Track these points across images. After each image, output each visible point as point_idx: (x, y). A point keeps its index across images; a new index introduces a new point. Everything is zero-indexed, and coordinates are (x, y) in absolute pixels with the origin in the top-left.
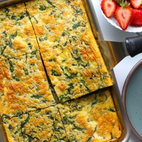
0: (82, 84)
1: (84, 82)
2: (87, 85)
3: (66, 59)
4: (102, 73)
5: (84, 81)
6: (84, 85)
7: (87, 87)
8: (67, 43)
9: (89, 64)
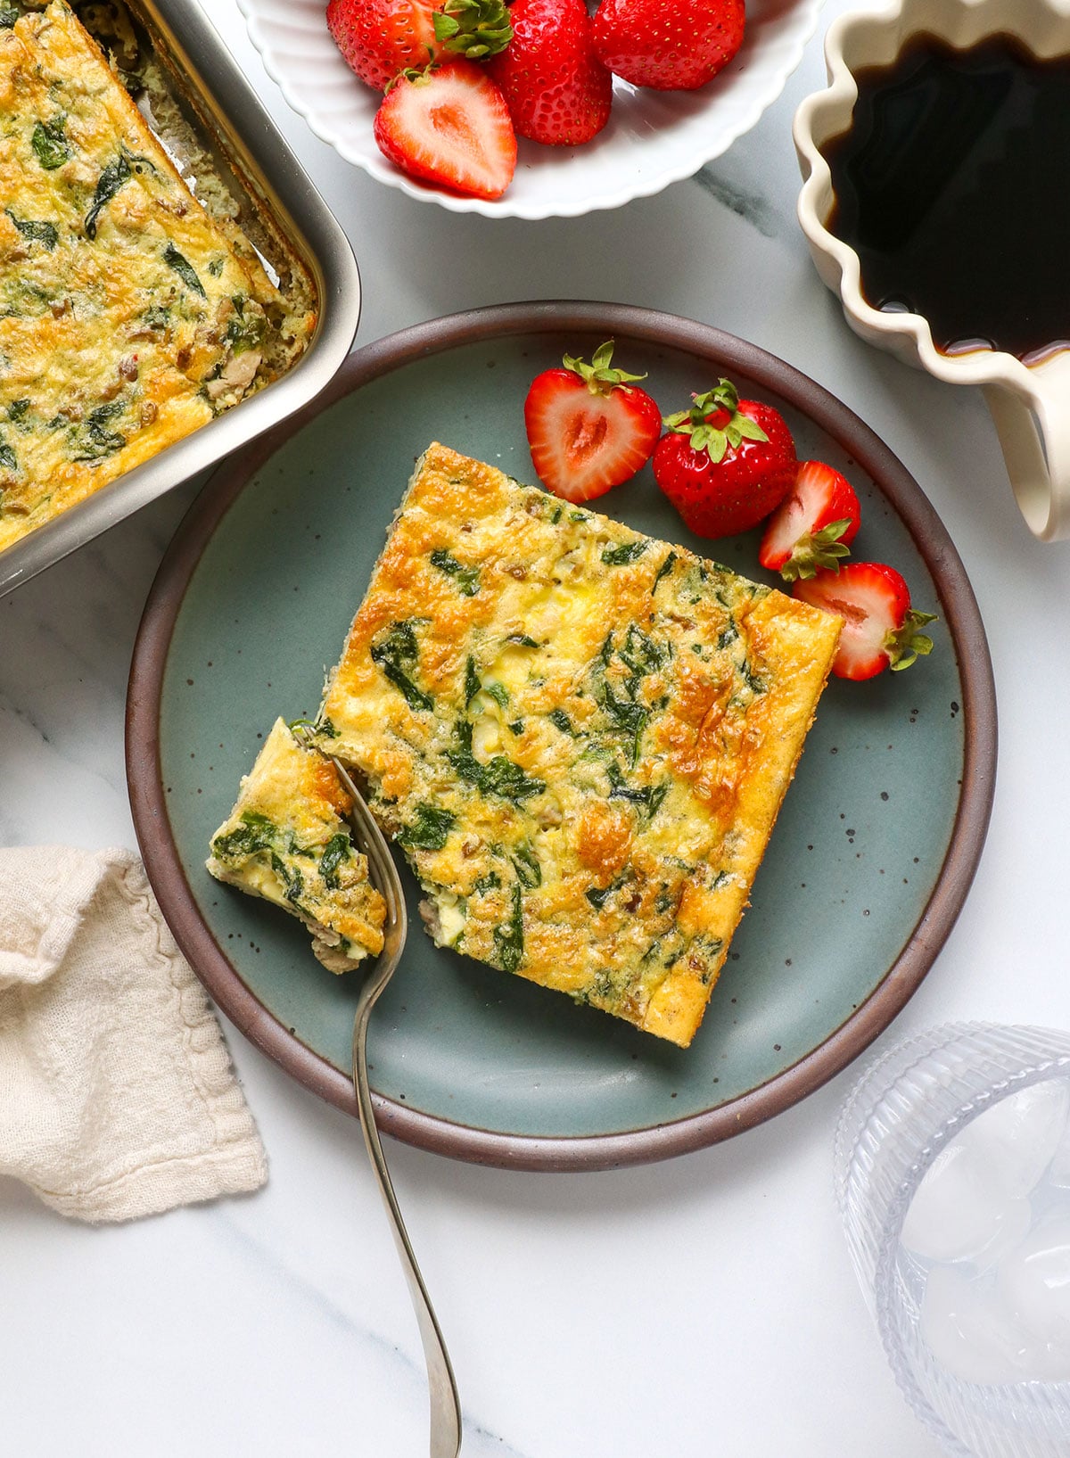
0: (508, 872)
1: (529, 872)
2: (530, 911)
3: (549, 647)
4: (689, 928)
5: (539, 877)
6: (517, 893)
7: (516, 923)
8: (638, 553)
9: (660, 800)
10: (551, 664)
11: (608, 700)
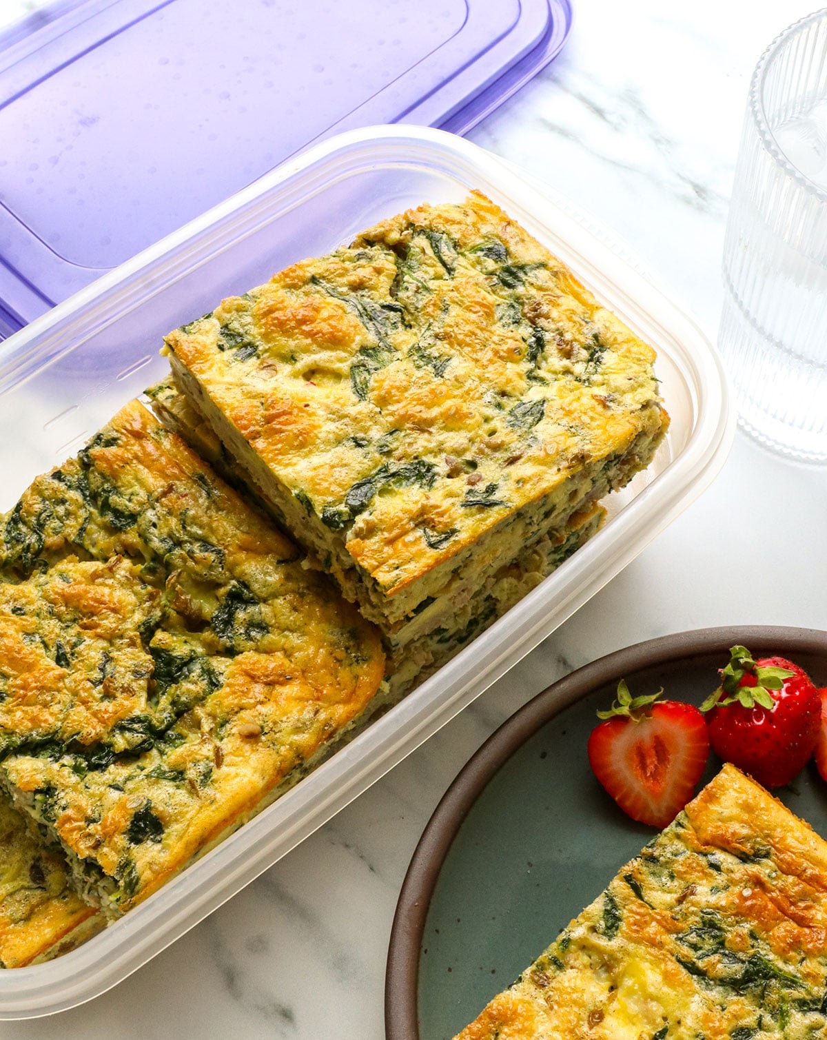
10: (689, 1021)
11: (736, 985)
